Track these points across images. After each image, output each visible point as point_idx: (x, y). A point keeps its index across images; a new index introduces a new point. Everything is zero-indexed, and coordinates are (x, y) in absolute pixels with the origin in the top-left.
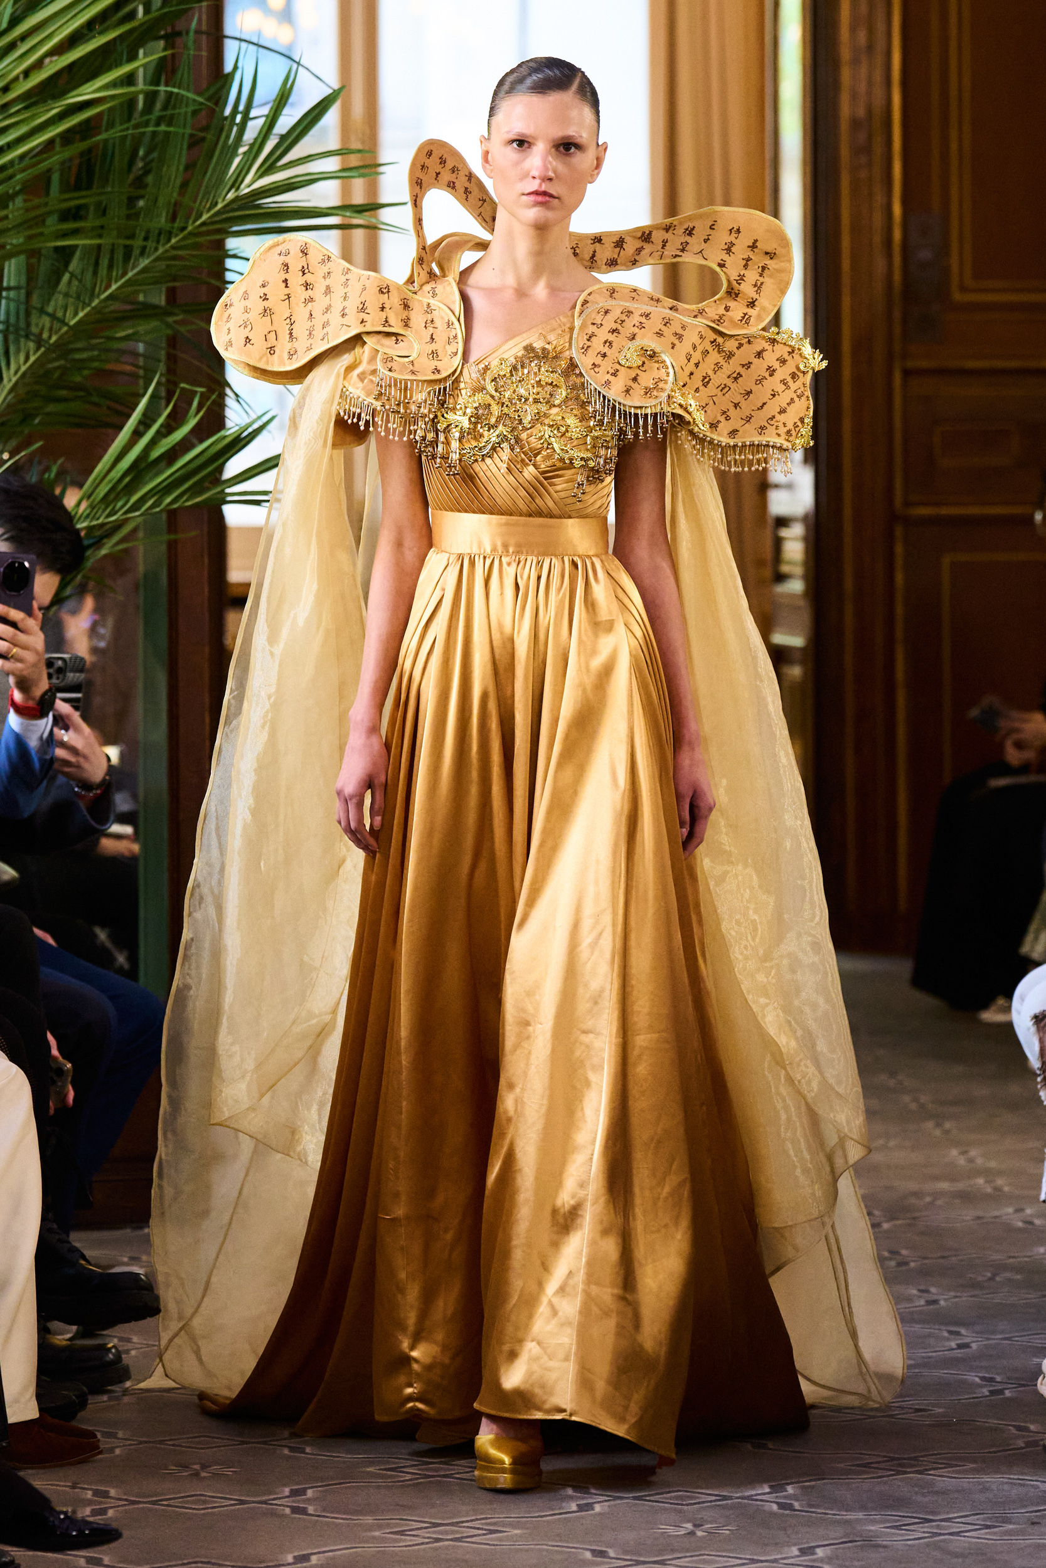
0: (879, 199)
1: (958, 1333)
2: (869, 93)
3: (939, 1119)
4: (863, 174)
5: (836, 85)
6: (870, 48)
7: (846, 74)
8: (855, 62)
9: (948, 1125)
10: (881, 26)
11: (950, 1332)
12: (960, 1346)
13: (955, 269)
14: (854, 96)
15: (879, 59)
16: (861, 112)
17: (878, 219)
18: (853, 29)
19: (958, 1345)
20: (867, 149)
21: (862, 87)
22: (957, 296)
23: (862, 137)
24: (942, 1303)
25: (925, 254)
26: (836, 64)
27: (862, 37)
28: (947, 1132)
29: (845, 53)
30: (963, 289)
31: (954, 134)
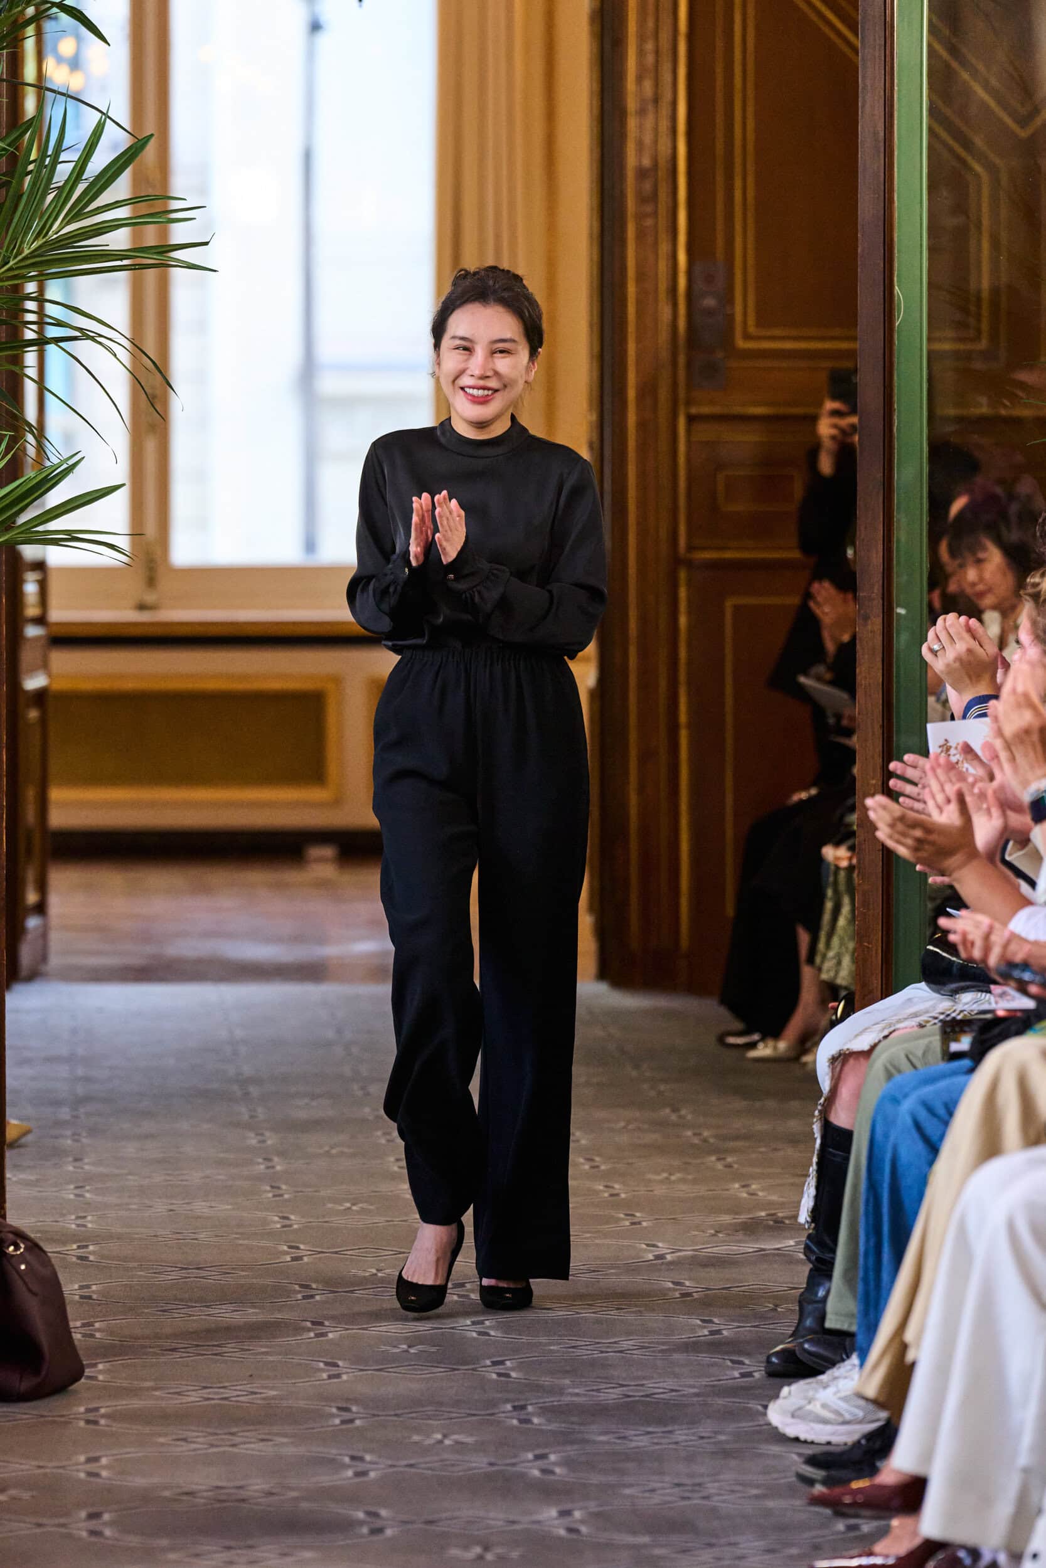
0: (664, 248)
1: (741, 1363)
2: (656, 142)
3: (721, 1153)
4: (649, 222)
5: (623, 136)
6: (656, 100)
7: (632, 123)
8: (642, 112)
9: (729, 1160)
10: (667, 77)
11: (733, 1361)
12: (743, 1375)
13: (738, 318)
14: (640, 144)
15: (665, 111)
16: (646, 162)
17: (663, 266)
18: (640, 79)
19: (740, 1374)
20: (654, 197)
21: (648, 139)
22: (741, 344)
23: (648, 186)
24: (725, 1333)
25: (710, 302)
26: (622, 114)
27: (648, 85)
28: (729, 1166)
29: (632, 104)
30: (747, 337)
31: (738, 183)
